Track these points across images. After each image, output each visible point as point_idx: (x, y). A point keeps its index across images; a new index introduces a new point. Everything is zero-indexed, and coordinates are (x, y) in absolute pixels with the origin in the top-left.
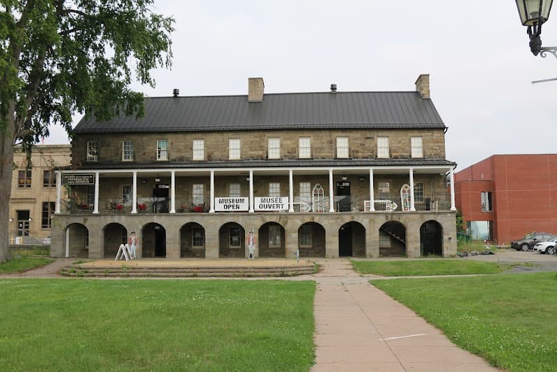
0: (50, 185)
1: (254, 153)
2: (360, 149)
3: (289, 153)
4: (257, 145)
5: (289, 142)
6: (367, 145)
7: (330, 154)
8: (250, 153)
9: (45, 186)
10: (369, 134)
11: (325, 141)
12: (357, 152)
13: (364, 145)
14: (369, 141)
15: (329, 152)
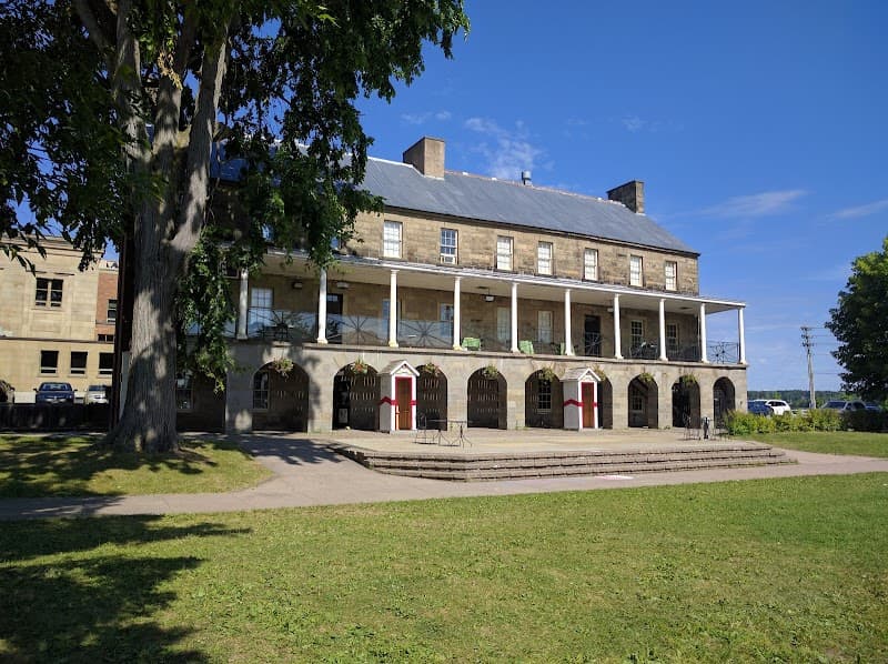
0: (49, 302)
1: (477, 257)
2: (611, 270)
3: (525, 263)
4: (482, 246)
5: (524, 247)
6: (619, 265)
7: (576, 273)
8: (471, 256)
9: (38, 304)
10: (621, 250)
11: (571, 252)
12: (608, 273)
13: (616, 264)
14: (621, 259)
15: (575, 270)
